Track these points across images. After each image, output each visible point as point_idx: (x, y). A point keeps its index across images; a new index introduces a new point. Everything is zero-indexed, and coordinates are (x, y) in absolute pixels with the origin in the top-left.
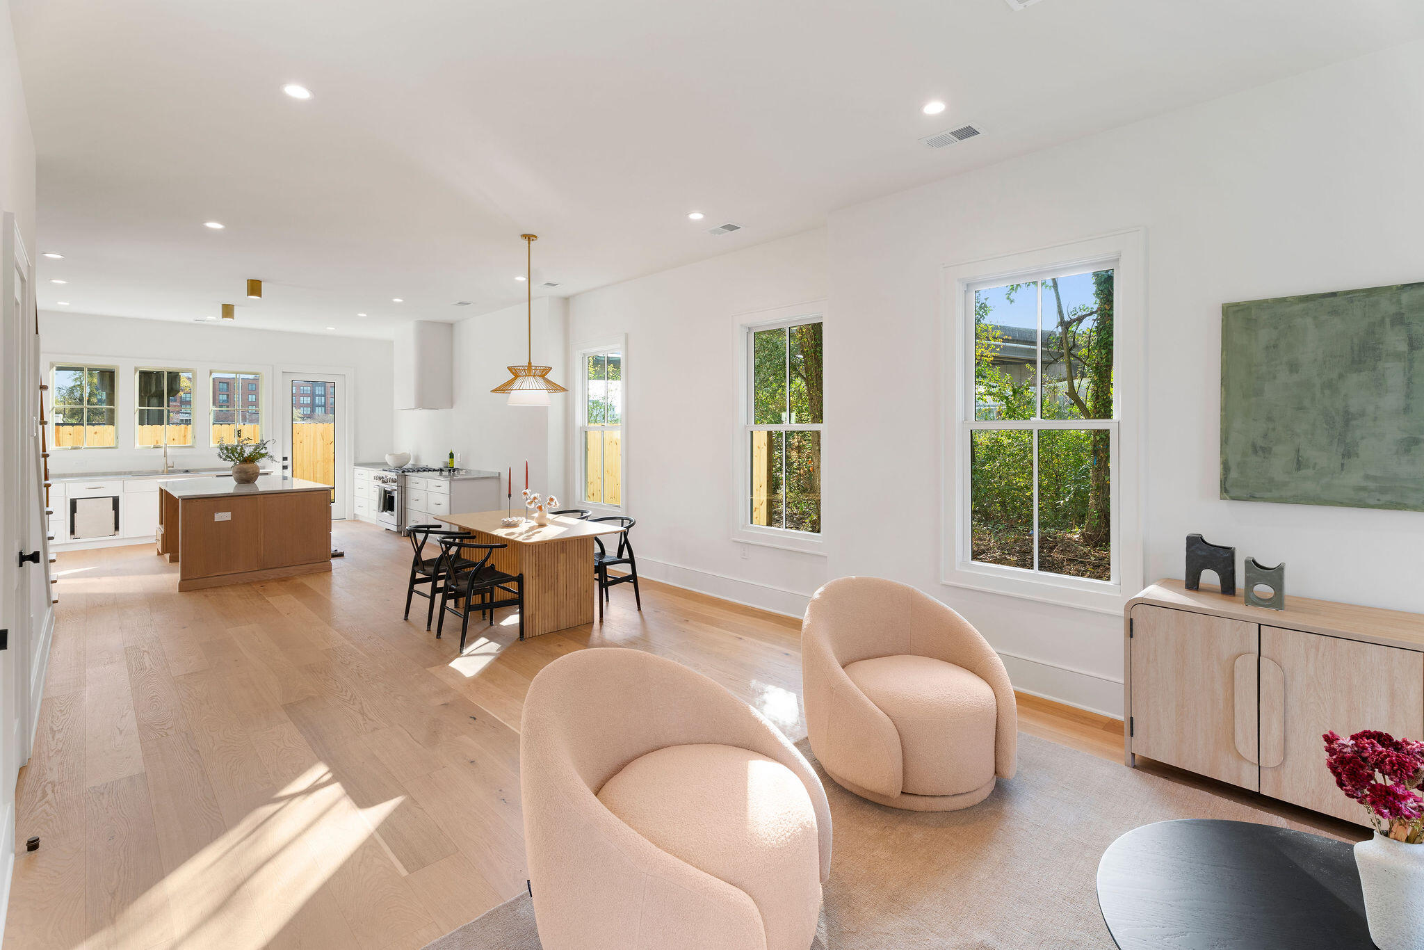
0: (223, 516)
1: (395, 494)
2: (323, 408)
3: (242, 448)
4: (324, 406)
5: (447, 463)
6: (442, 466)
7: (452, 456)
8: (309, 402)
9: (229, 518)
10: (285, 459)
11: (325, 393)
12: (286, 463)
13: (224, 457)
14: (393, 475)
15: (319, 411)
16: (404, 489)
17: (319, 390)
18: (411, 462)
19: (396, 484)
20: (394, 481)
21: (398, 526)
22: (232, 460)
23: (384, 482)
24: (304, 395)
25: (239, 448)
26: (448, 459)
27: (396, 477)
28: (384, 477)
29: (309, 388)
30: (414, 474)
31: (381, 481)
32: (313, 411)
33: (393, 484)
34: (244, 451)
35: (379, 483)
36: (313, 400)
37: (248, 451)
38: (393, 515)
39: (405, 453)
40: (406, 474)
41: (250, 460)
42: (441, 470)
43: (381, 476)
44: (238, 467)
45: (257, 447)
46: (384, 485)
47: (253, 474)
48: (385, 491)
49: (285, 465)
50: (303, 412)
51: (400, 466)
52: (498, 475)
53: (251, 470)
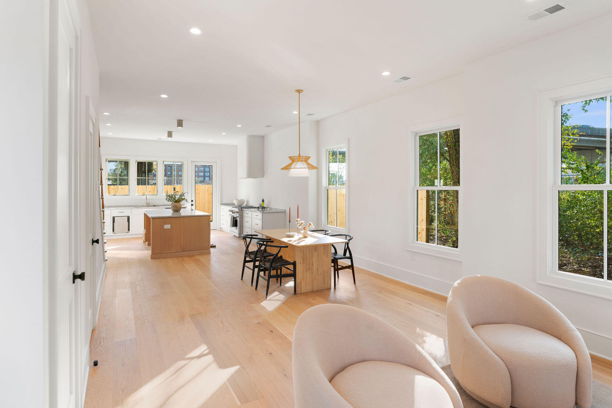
0: (167, 227)
1: (238, 219)
2: (209, 178)
3: (175, 196)
4: (209, 176)
5: (261, 204)
6: (258, 206)
7: (263, 201)
8: (203, 175)
9: (170, 228)
10: (192, 201)
11: (210, 171)
13: (168, 200)
14: (236, 210)
15: (207, 179)
16: (242, 216)
17: (207, 170)
18: (245, 204)
19: (238, 214)
20: (237, 212)
21: (239, 234)
22: (172, 201)
24: (201, 172)
26: (261, 202)
27: (238, 211)
29: (203, 168)
30: (246, 209)
32: (204, 179)
35: (231, 213)
36: (204, 174)
37: (177, 197)
38: (237, 229)
39: (242, 199)
40: (243, 209)
41: (178, 201)
42: (258, 208)
43: (232, 210)
44: (173, 204)
45: (181, 196)
46: (233, 214)
47: (179, 208)
48: (234, 217)
49: (192, 204)
50: (200, 180)
51: (240, 205)
52: (284, 211)
53: (178, 206)
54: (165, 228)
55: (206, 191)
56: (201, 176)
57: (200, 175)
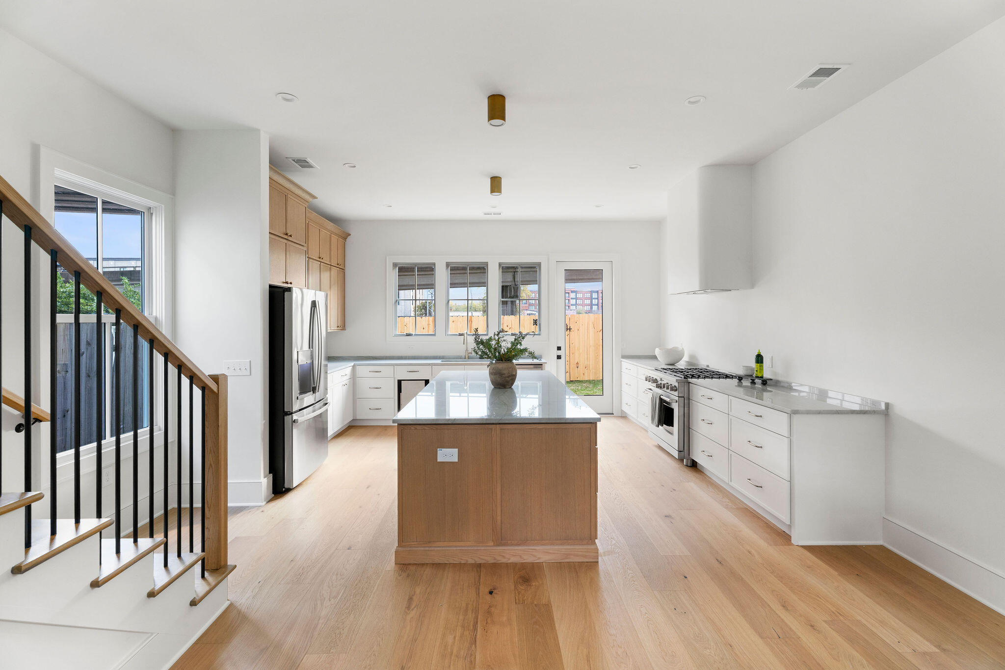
0: (448, 455)
1: (675, 407)
4: (598, 305)
5: (752, 369)
6: (741, 372)
7: (759, 359)
8: (589, 309)
9: (455, 459)
10: (559, 348)
13: (480, 353)
14: (672, 380)
15: (595, 308)
16: (687, 401)
17: (595, 296)
18: (686, 358)
19: (676, 393)
20: (674, 389)
21: (680, 451)
22: (489, 357)
23: (659, 386)
24: (587, 299)
25: (493, 343)
26: (753, 364)
27: (677, 385)
28: (659, 379)
29: (589, 294)
30: (701, 381)
31: (655, 385)
32: (591, 308)
33: (672, 392)
34: (501, 346)
35: (653, 386)
36: (591, 302)
38: (671, 433)
39: (677, 348)
40: (690, 380)
41: (507, 358)
42: (740, 379)
43: (655, 377)
44: (493, 366)
45: (515, 343)
46: (659, 391)
47: (508, 377)
48: (661, 400)
49: (559, 354)
50: (586, 309)
51: (671, 363)
52: (883, 407)
53: (505, 372)
54: (440, 459)
55: (591, 326)
56: (587, 305)
57: (585, 303)
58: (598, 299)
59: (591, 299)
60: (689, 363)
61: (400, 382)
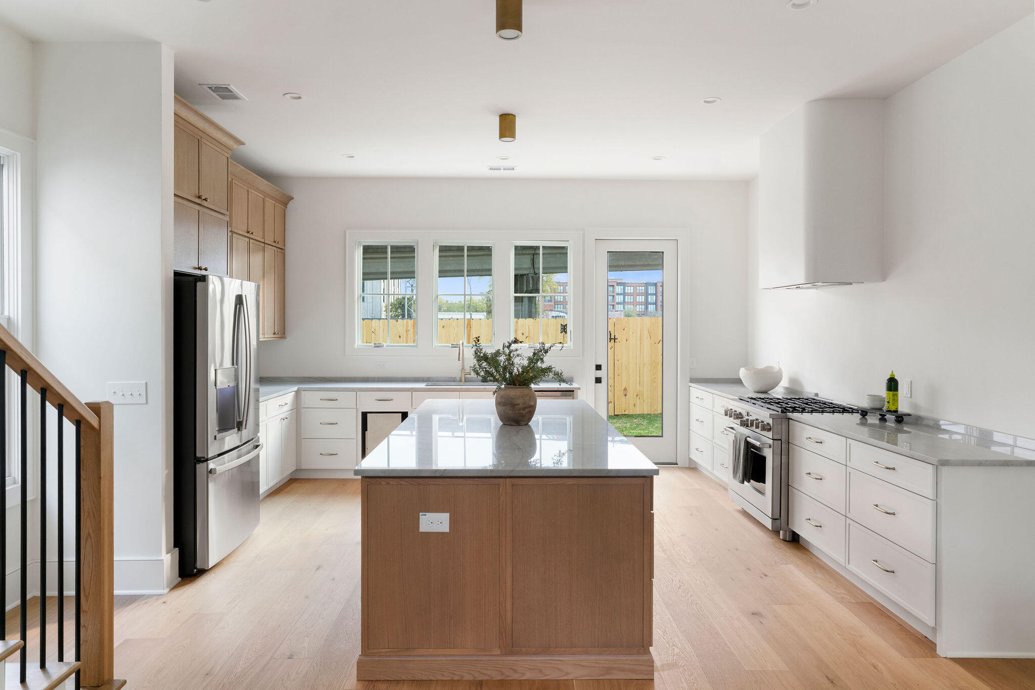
0: (435, 522)
1: (768, 454)
4: (656, 304)
5: (882, 400)
6: (865, 404)
7: (892, 385)
8: (643, 300)
9: (445, 528)
10: (598, 367)
11: (656, 291)
12: (599, 374)
14: (763, 414)
15: (651, 308)
16: (785, 445)
17: (651, 290)
18: (784, 383)
19: (770, 434)
20: (766, 428)
21: (771, 517)
22: (496, 380)
23: (745, 424)
24: (640, 294)
25: (502, 358)
26: (883, 392)
27: (770, 421)
28: (744, 414)
29: (643, 288)
30: (806, 416)
31: (738, 421)
32: (646, 308)
33: (764, 433)
34: (513, 364)
35: (735, 423)
36: (647, 299)
37: (520, 363)
38: (762, 493)
39: (771, 367)
40: (790, 415)
41: (522, 380)
42: (864, 413)
43: (739, 410)
44: (502, 393)
46: (745, 431)
47: (524, 409)
48: (748, 444)
49: (598, 376)
50: (638, 310)
51: (763, 390)
53: (520, 401)
55: (646, 333)
56: (640, 304)
57: (638, 300)
58: (656, 294)
59: (647, 294)
60: (789, 390)
61: (364, 415)
